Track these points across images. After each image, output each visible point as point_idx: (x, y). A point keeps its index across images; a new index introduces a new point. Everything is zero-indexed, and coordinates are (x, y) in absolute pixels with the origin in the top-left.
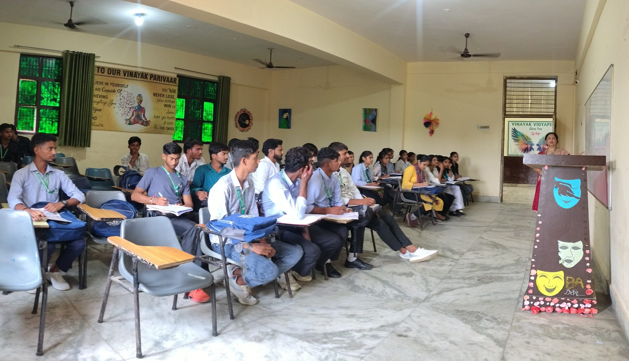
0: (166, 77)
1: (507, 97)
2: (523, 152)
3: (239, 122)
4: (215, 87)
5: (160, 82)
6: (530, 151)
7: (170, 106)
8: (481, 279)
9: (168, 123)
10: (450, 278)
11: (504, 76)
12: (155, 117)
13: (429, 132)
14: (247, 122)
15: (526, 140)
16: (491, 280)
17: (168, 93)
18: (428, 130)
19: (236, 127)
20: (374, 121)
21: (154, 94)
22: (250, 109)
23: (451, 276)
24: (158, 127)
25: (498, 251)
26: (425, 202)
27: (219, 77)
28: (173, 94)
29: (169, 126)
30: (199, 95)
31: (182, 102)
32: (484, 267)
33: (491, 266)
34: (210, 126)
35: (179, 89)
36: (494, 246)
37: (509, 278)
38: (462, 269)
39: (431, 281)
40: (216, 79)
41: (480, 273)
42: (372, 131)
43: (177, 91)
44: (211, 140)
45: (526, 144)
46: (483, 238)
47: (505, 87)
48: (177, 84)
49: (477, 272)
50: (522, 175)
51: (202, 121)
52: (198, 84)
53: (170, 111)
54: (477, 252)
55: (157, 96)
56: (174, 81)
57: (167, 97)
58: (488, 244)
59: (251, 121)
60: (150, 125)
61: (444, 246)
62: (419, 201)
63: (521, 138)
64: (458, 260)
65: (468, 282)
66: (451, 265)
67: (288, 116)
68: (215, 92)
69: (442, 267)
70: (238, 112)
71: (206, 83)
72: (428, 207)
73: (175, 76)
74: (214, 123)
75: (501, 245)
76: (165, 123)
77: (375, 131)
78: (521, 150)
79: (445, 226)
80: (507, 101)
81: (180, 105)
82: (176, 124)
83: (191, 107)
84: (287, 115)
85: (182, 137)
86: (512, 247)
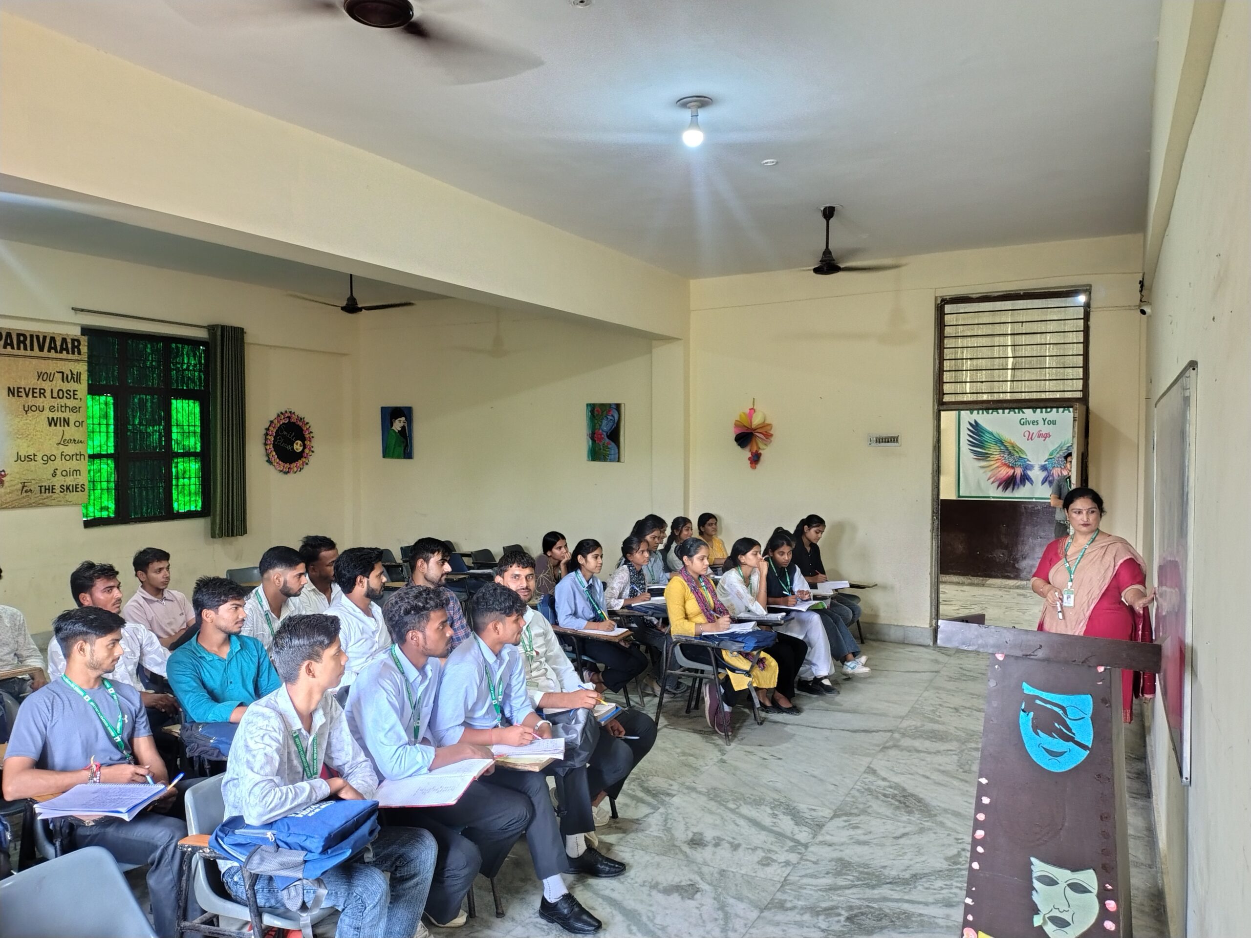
0: (45, 338)
1: (948, 354)
2: (1001, 487)
3: (276, 447)
4: (200, 357)
5: (29, 353)
6: (1021, 487)
7: (67, 422)
8: (856, 916)
9: (66, 474)
10: (781, 906)
11: (936, 298)
12: (19, 458)
13: (749, 459)
14: (298, 447)
15: (1010, 453)
16: (880, 924)
17: (58, 384)
18: (746, 454)
19: (269, 461)
20: (614, 435)
21: (9, 389)
22: (301, 410)
23: (785, 901)
24: (35, 487)
25: (909, 822)
26: (734, 670)
27: (211, 329)
28: (72, 386)
29: (70, 481)
30: (154, 381)
31: (103, 406)
32: (867, 873)
33: (886, 872)
34: (193, 466)
35: (91, 372)
36: (900, 802)
37: (926, 919)
38: (813, 876)
39: (737, 916)
40: (202, 334)
41: (854, 897)
42: (611, 461)
43: (84, 377)
44: (200, 504)
45: (1009, 467)
46: (874, 772)
47: (940, 324)
48: (85, 357)
49: (847, 892)
50: (1000, 555)
51: (167, 455)
52: (149, 350)
53: (67, 437)
54: (855, 820)
55: (23, 394)
56: (73, 347)
57: (55, 395)
58: (885, 795)
59: (307, 443)
60: (6, 484)
61: (777, 797)
62: (718, 666)
63: (994, 450)
64: (806, 846)
65: (824, 925)
66: (787, 863)
67: (406, 425)
68: (200, 371)
69: (766, 869)
70: (272, 422)
71: (174, 345)
72: (739, 683)
73: (76, 332)
74: (204, 456)
75: (919, 800)
76: (54, 475)
77: (619, 461)
78: (996, 484)
79: (788, 729)
80: (947, 365)
81: (97, 414)
82: (89, 471)
83: (134, 417)
84: (402, 424)
85: (112, 506)
86: (946, 811)
